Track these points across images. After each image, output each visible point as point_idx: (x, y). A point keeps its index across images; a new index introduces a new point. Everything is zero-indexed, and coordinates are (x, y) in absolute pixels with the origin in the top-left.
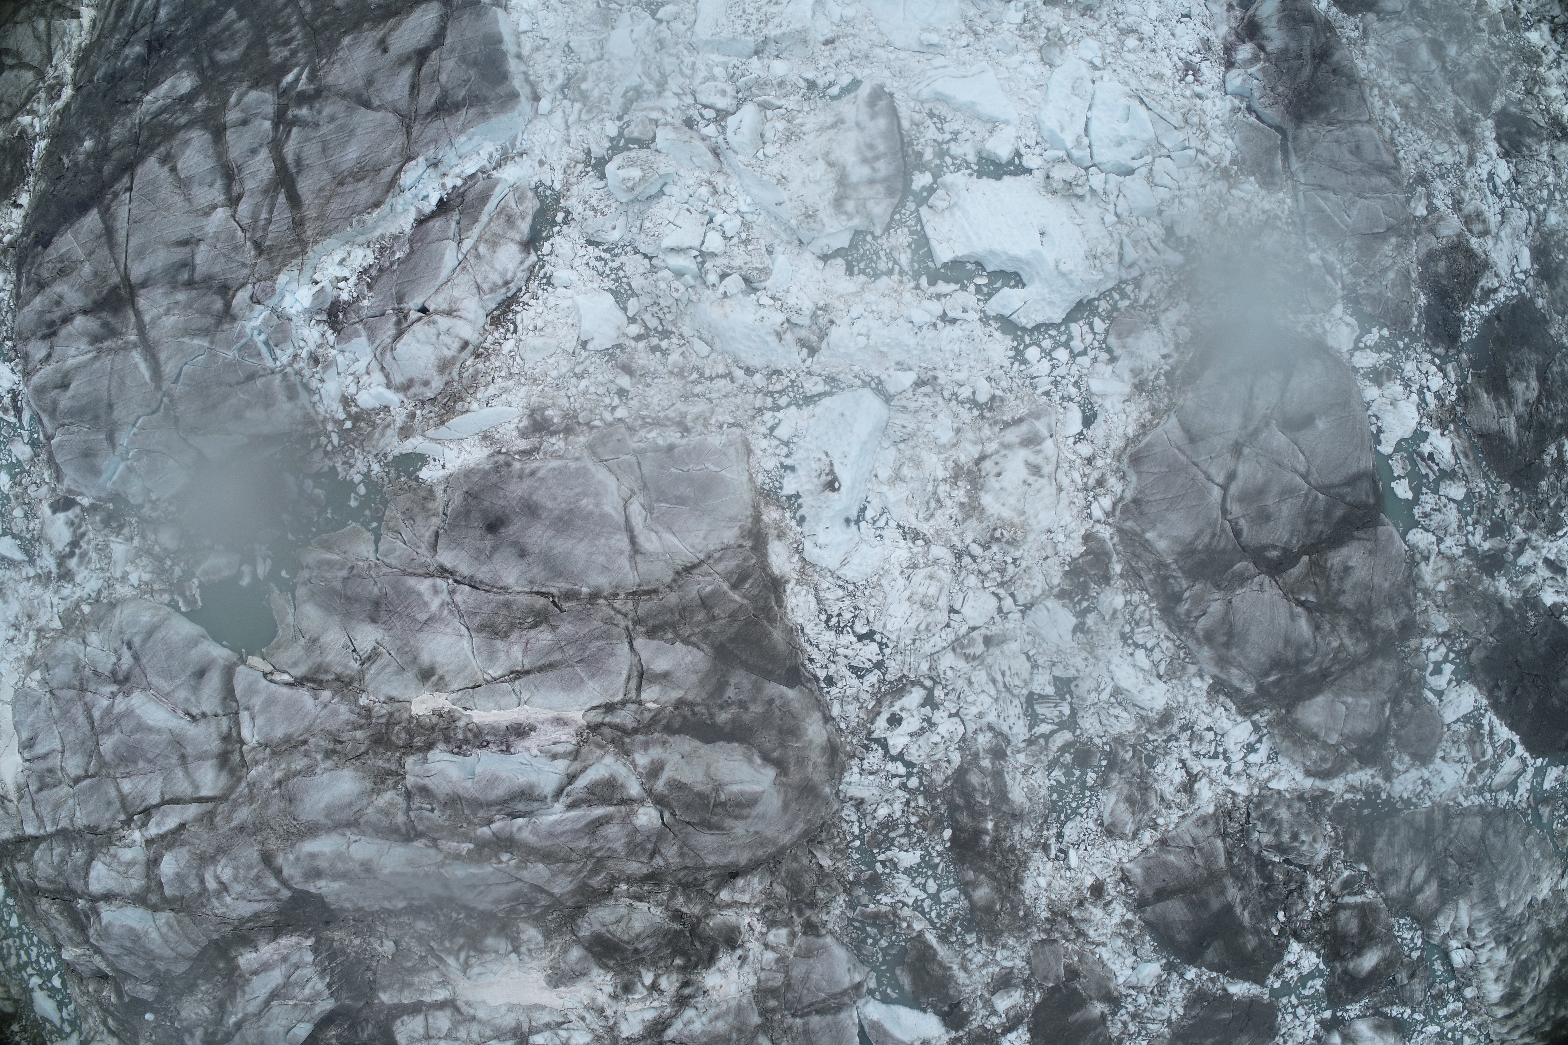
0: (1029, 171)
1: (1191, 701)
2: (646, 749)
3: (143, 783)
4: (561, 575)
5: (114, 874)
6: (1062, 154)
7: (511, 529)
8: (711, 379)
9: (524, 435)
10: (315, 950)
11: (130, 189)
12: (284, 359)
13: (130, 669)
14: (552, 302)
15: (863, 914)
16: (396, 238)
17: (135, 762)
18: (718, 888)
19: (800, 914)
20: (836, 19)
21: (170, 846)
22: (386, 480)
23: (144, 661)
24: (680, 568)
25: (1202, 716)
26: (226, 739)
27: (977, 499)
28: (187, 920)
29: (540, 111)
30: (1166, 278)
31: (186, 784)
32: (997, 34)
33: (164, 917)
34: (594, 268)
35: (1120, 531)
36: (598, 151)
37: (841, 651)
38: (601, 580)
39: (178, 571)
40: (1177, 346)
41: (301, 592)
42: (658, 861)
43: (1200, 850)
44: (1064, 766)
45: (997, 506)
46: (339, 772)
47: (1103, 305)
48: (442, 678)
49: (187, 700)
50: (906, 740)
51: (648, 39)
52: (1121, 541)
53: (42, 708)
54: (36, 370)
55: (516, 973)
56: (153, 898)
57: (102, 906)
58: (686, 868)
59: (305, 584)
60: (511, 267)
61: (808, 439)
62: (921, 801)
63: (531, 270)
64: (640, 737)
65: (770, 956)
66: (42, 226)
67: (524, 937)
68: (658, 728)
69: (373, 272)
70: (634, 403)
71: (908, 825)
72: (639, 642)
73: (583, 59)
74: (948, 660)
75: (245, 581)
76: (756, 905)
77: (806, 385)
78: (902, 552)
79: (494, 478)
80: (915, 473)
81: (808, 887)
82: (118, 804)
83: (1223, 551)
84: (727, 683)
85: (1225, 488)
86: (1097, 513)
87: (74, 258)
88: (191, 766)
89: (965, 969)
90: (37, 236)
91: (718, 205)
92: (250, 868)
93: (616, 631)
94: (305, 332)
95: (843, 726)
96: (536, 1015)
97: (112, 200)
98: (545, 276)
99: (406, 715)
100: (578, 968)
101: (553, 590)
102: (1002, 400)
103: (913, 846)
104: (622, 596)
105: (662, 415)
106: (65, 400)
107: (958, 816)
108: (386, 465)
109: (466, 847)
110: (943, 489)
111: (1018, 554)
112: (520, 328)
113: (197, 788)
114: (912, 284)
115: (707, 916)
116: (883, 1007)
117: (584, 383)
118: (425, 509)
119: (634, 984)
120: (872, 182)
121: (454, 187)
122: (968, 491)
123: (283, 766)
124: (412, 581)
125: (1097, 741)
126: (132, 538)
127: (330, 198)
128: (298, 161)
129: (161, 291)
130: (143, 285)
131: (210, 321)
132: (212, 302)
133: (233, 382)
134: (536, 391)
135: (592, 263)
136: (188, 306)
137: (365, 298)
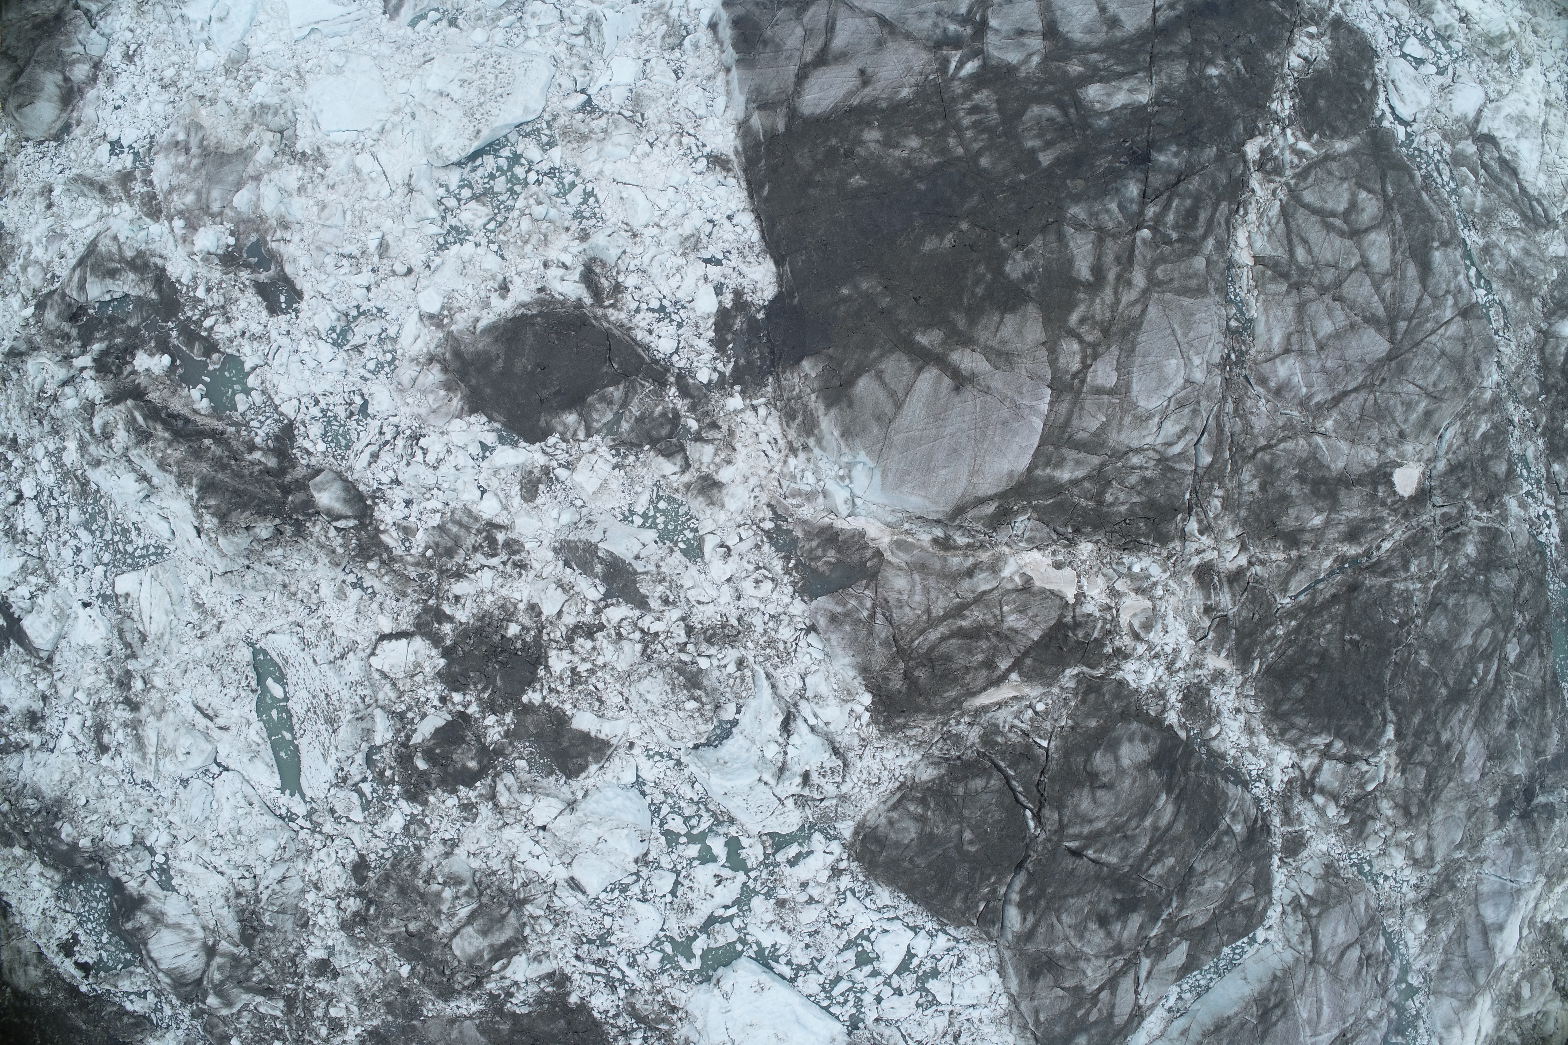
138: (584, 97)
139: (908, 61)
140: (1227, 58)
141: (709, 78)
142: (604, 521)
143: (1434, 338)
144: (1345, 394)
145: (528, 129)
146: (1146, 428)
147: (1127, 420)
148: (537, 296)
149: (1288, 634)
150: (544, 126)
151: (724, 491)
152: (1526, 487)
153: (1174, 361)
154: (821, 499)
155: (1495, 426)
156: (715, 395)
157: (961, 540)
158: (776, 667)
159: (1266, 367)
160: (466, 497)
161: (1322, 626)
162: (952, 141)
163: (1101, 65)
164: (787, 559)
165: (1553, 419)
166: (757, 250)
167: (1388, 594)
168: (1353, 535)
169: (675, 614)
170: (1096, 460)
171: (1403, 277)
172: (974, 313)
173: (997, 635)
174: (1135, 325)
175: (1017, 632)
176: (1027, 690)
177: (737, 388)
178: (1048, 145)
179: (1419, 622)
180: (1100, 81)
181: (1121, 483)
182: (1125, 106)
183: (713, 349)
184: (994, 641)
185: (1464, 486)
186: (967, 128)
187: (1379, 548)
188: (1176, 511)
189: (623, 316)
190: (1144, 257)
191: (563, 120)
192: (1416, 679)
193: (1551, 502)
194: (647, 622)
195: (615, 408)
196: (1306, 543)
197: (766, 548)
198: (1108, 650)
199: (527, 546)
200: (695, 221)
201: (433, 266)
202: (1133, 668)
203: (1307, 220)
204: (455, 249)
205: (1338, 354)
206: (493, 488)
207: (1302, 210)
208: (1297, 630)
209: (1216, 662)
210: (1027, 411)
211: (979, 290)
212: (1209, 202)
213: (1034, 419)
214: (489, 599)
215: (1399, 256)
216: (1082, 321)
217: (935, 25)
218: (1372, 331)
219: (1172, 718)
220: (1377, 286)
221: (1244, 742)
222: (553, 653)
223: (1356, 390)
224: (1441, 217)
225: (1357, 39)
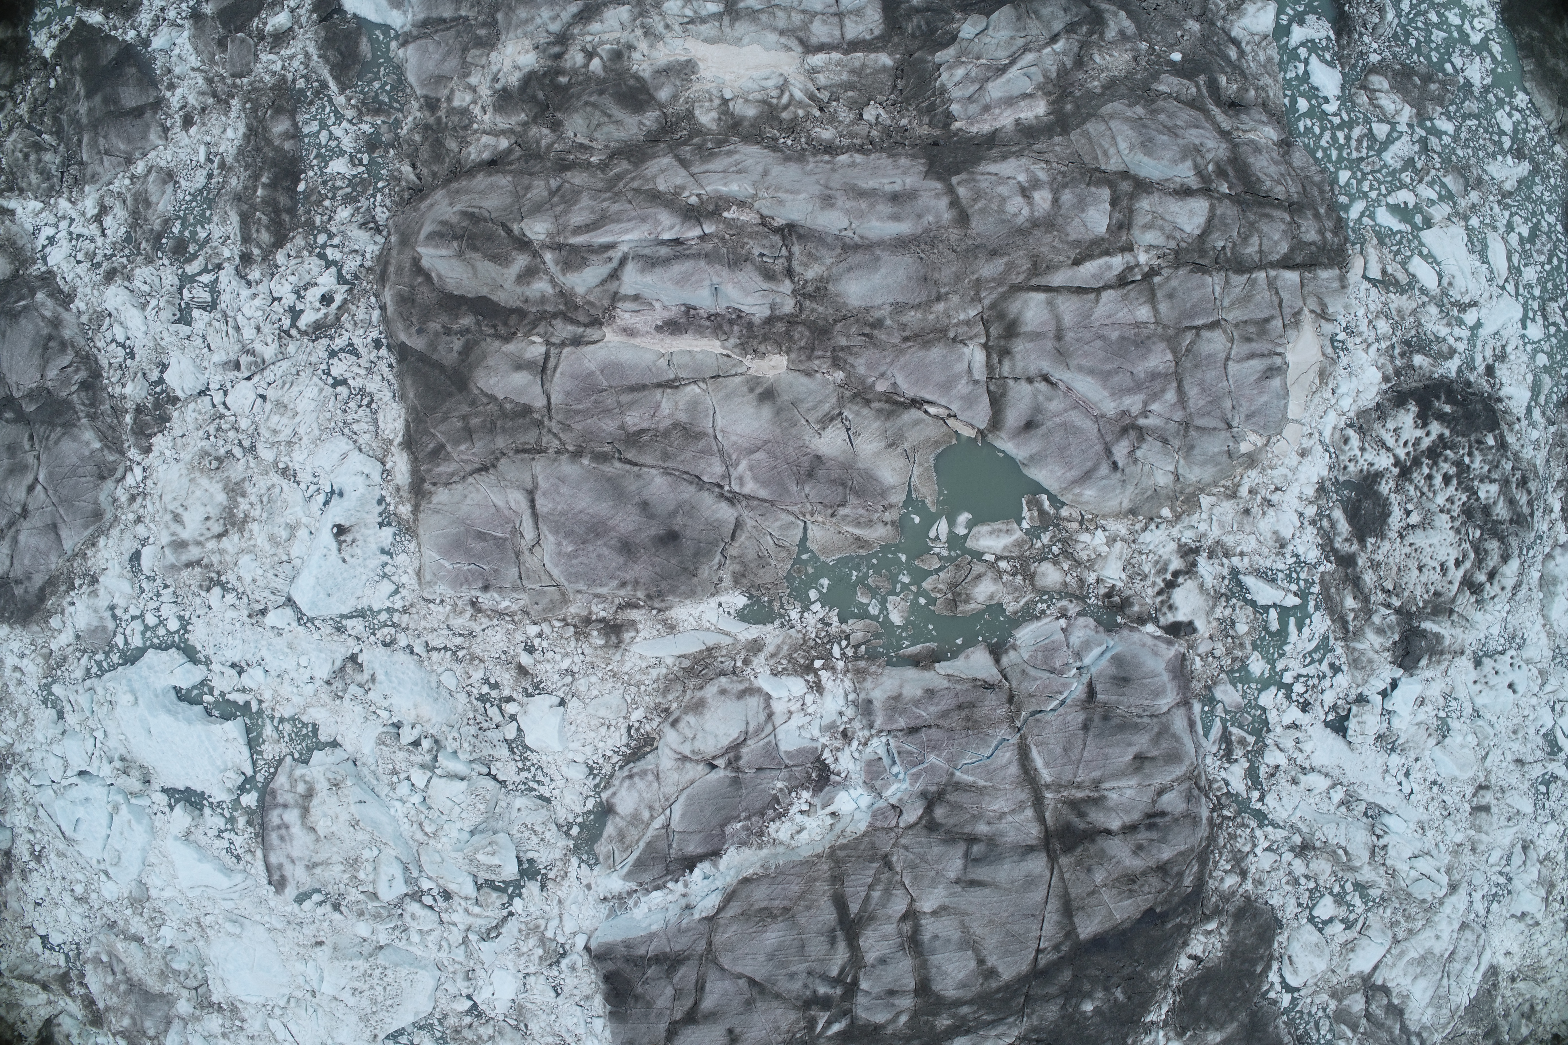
0: (164, 790)
1: (88, 290)
2: (543, 296)
3: (1120, 314)
4: (609, 479)
5: (1168, 217)
6: (133, 801)
7: (653, 531)
8: (445, 648)
10: (949, 117)
11: (1038, 951)
12: (875, 742)
13: (1118, 440)
14: (589, 750)
15: (389, 115)
16: (743, 844)
17: (1122, 338)
18: (509, 151)
19: (439, 119)
20: (311, 963)
21: (1097, 242)
22: (784, 601)
23: (1099, 447)
24: (491, 471)
25: (82, 275)
26: (1005, 353)
27: (230, 498)
28: (1087, 159)
29: (585, 937)
30: (66, 674)
31: (1062, 308)
32: (181, 920)
33: (1113, 165)
34: (546, 775)
35: (122, 453)
36: (533, 887)
37: (363, 372)
38: (568, 468)
39: (1046, 538)
40: (63, 612)
41: (898, 498)
42: (554, 183)
43: (99, 152)
44: (196, 241)
45: (211, 490)
46: (864, 304)
47: (115, 658)
48: (751, 390)
49: (1049, 399)
50: (320, 280)
51: (480, 983)
52: (122, 443)
53: (1244, 410)
54: (1179, 780)
55: (727, 77)
56: (1125, 186)
57: (1194, 182)
58: (531, 174)
59: (891, 506)
60: (623, 792)
61: (364, 577)
62: (318, 219)
63: (608, 785)
64: (550, 308)
65: (473, 80)
66: (1156, 933)
67: (714, 115)
68: (532, 317)
69: (771, 813)
70: (519, 637)
71: (334, 198)
72: (539, 402)
73: (542, 978)
74: (269, 352)
75: (964, 517)
76: (476, 131)
77: (362, 628)
78: (298, 458)
79: (664, 586)
80: (276, 530)
81: (426, 146)
82: (1159, 294)
83: (42, 423)
84: (460, 353)
85: (36, 480)
86: (138, 470)
87: (1114, 891)
88: (1051, 327)
89: (307, 56)
90: (1163, 923)
91: (419, 812)
92: (983, 210)
93: (560, 417)
94: (851, 766)
95: (373, 299)
96: (714, 33)
97: (1061, 944)
98: (595, 776)
99: (793, 355)
100: (663, 79)
101: (618, 465)
102: (201, 586)
103: (333, 178)
104: (552, 451)
105: (495, 622)
106: (1141, 742)
107: (289, 203)
108: (782, 616)
109: (731, 214)
110: (256, 513)
111: (203, 443)
112: (624, 731)
113: (1049, 303)
114: (264, 705)
115: (525, 124)
116: (389, 22)
117: (566, 664)
118: (744, 565)
119: (610, 59)
120: (285, 806)
121: (677, 881)
122: (237, 507)
123: (931, 317)
124: (763, 493)
125: (166, 262)
126: (1098, 581)
127: (800, 898)
128: (833, 942)
129: (1009, 839)
130: (1030, 849)
131: (951, 797)
132: (946, 817)
133: (933, 730)
134: (614, 666)
135: (547, 780)
136: (976, 818)
137: (781, 790)
138: (469, 1003)
139: (775, 1021)
140: (1107, 989)
141: (587, 998)
145: (421, 1024)
150: (436, 1023)
163: (971, 1017)
180: (967, 1033)
191: (452, 1021)
217: (805, 986)
225: (1262, 921)
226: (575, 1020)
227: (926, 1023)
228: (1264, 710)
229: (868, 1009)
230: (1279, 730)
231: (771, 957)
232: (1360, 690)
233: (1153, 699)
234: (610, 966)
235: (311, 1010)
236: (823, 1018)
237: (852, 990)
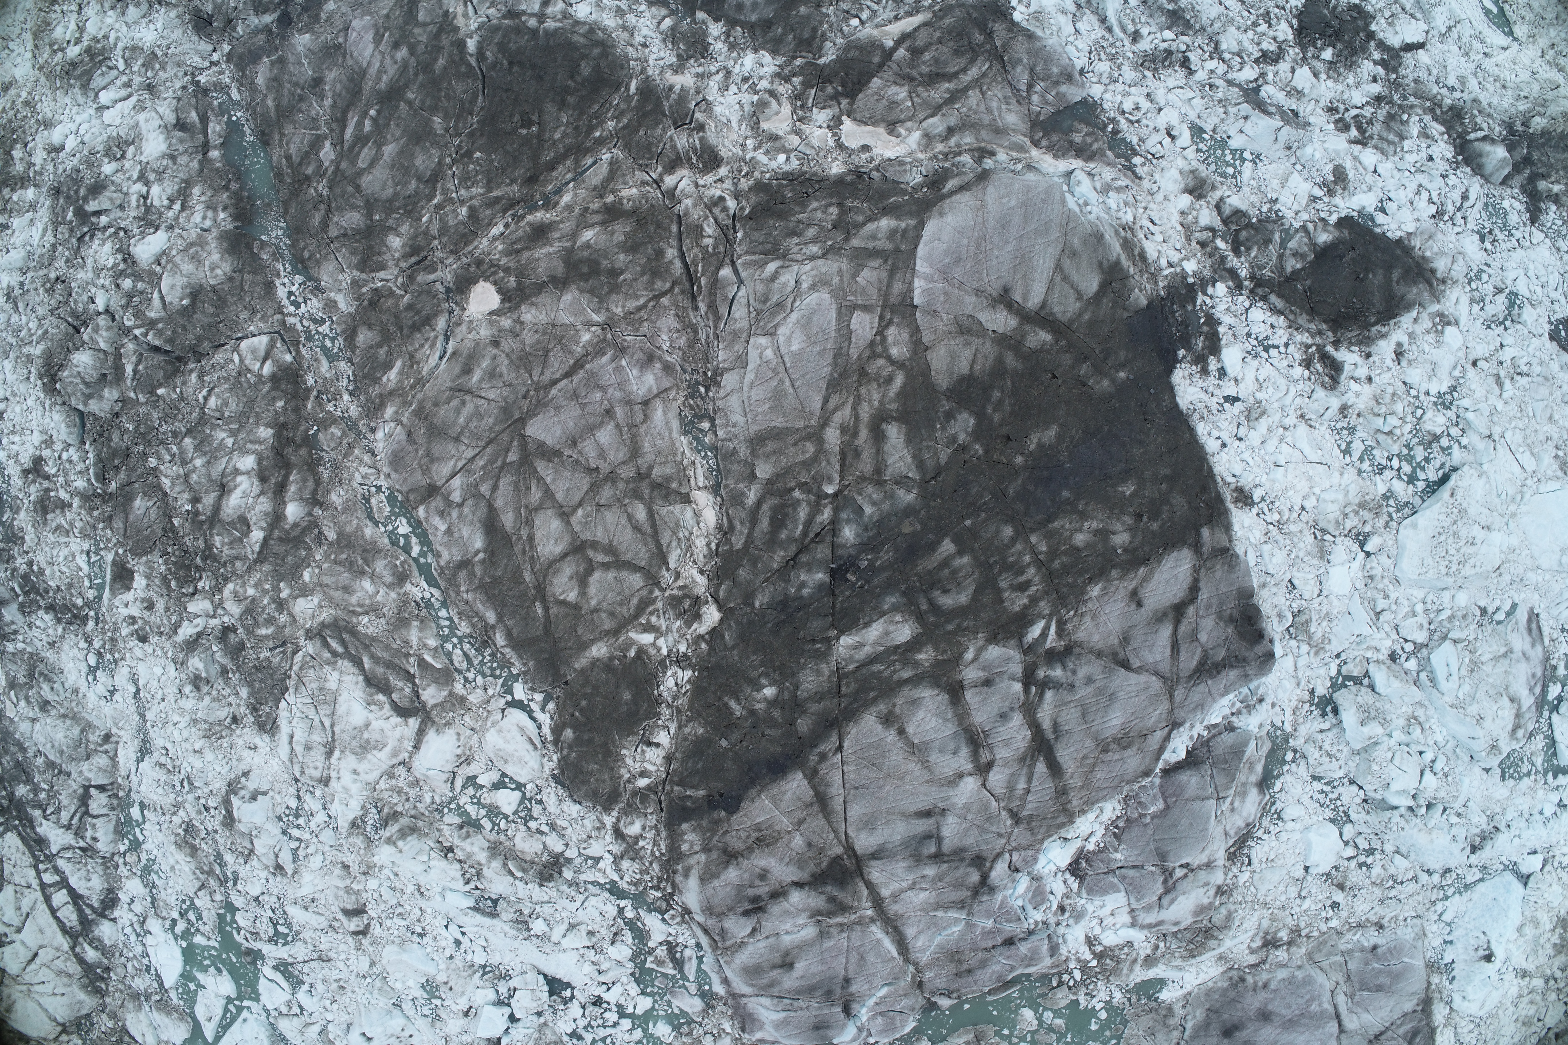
7: (1244, 1033)
8: (1402, 884)
9: (1253, 952)
11: (840, 748)
12: (1037, 916)
14: (1284, 836)
22: (1127, 1005)
24: (1372, 1038)
34: (1318, 801)
36: (1321, 690)
51: (1360, 574)
54: (738, 946)
60: (1253, 811)
61: (1465, 919)
63: (1264, 807)
69: (1121, 824)
70: (1344, 914)
73: (1307, 596)
77: (1468, 877)
79: (1232, 994)
80: (1532, 930)
87: (778, 828)
94: (1055, 886)
97: (820, 762)
98: (1276, 813)
105: (1364, 920)
108: (1128, 992)
112: (1255, 861)
114: (1543, 781)
117: (1307, 904)
118: (1166, 1026)
121: (1199, 736)
127: (1094, 765)
128: (1056, 726)
129: (902, 865)
130: (876, 855)
131: (966, 893)
132: (967, 874)
133: (990, 944)
134: (1266, 913)
135: (1316, 796)
136: (939, 878)
137: (1116, 851)
138: (1367, 548)
139: (1097, 625)
140: (752, 713)
141: (1264, 586)
142: (1278, 151)
143: (470, 453)
144: (568, 375)
145: (1406, 511)
146: (814, 276)
147: (836, 280)
148: (1373, 349)
149: (601, 123)
150: (1394, 515)
151: (1182, 186)
152: (325, 328)
153: (794, 348)
154: (1098, 186)
155: (377, 380)
156: (1207, 273)
157: (966, 158)
158: (1103, 38)
159: (666, 382)
160: (1389, 165)
161: (564, 136)
162: (1043, 548)
163: (898, 666)
164: (1116, 132)
165: (297, 410)
166: (1196, 416)
167: (489, 181)
168: (540, 233)
169: (1201, 76)
170: (855, 242)
171: (517, 511)
172: (998, 371)
173: (913, 79)
174: (834, 385)
175: (895, 83)
176: (875, 32)
177: (1191, 280)
178: (945, 563)
179: (448, 160)
180: (898, 647)
181: (822, 228)
182: (867, 625)
183: (1218, 315)
184: (915, 74)
185: (410, 307)
186: (1029, 565)
187: (507, 226)
188: (750, 217)
189: (1298, 338)
190: (829, 463)
191: (1381, 522)
192: (445, 103)
193: (290, 320)
194: (1222, 68)
195: (1288, 252)
196: (597, 212)
197: (1135, 140)
198: (796, 80)
199: (1332, 126)
200: (1254, 438)
201: (1459, 368)
202: (766, 69)
203: (636, 554)
204: (1444, 389)
205: (589, 409)
206: (1369, 175)
207: (643, 564)
208: (591, 129)
209: (685, 80)
210: (936, 277)
211: (997, 394)
212: (758, 542)
213: (928, 271)
214: (1351, 80)
215: (524, 533)
216: (890, 380)
217: (1074, 672)
218: (550, 442)
219: (715, 29)
220: (548, 493)
221: (631, 19)
222: (1291, 37)
223: (554, 382)
224: (470, 596)
225: (584, 788)
226: (1274, 560)
227: (944, 652)
228: (643, 993)
229: (1008, 659)
230: (624, 979)
231: (1113, 697)
232: (542, 1020)
233: (786, 1018)
234: (1259, 649)
235: (1503, 496)
236: (1052, 640)
237: (1028, 679)
